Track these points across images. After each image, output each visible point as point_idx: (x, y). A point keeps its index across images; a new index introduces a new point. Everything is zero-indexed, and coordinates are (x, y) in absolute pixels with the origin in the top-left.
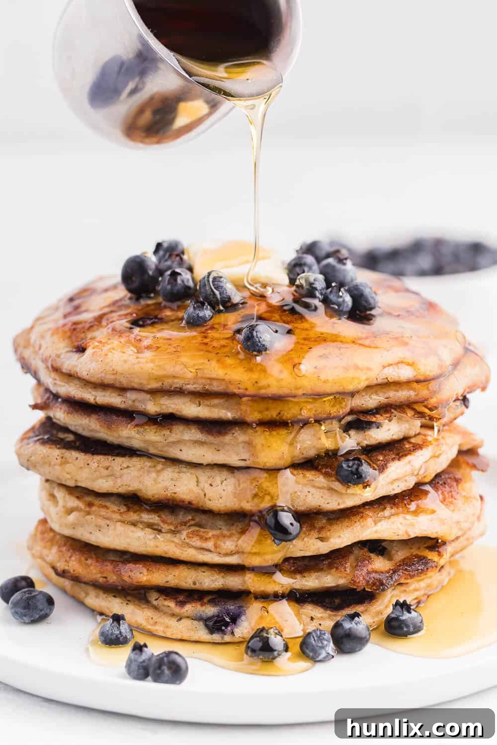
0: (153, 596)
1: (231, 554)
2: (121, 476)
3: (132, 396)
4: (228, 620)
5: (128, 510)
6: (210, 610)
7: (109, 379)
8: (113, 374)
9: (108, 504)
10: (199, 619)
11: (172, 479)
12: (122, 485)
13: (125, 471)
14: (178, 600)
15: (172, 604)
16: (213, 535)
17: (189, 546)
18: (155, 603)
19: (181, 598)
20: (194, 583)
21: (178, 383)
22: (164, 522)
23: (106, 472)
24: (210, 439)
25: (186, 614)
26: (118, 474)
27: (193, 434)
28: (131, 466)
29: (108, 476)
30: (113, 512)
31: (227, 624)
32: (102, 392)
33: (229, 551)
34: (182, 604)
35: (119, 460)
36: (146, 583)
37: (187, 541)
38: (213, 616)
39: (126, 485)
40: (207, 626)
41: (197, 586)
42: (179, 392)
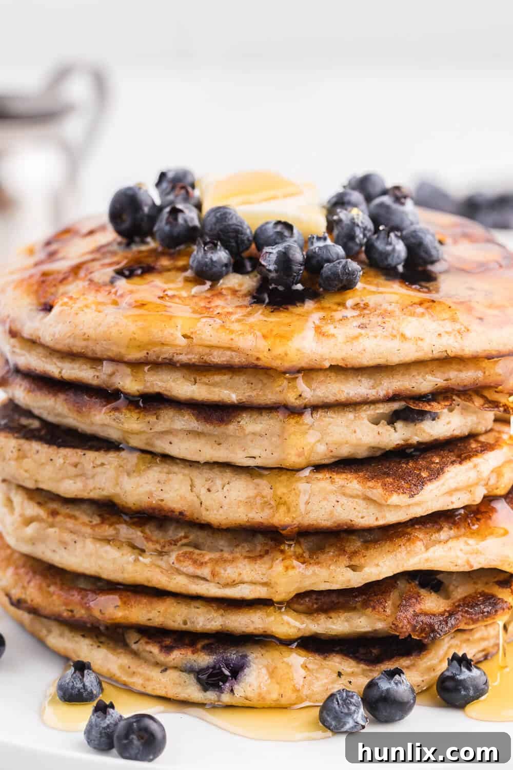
0: (132, 637)
1: (233, 584)
2: (93, 477)
3: (107, 368)
4: (227, 673)
5: (103, 522)
6: (204, 660)
7: (79, 346)
8: (85, 340)
9: (77, 513)
10: (190, 670)
11: (159, 482)
12: (95, 488)
13: (99, 469)
14: (163, 644)
15: (155, 650)
16: (210, 559)
17: (179, 572)
18: (134, 647)
19: (168, 642)
20: (185, 623)
21: (167, 353)
22: (148, 539)
23: (72, 471)
24: (208, 428)
25: (172, 664)
26: (90, 473)
27: (185, 421)
28: (106, 463)
29: (77, 476)
30: (84, 524)
31: (225, 679)
32: (70, 363)
33: (229, 581)
34: (168, 649)
35: (91, 455)
36: (123, 621)
37: (177, 566)
38: (208, 668)
39: (100, 489)
40: (199, 681)
41: (189, 627)
42: (169, 365)
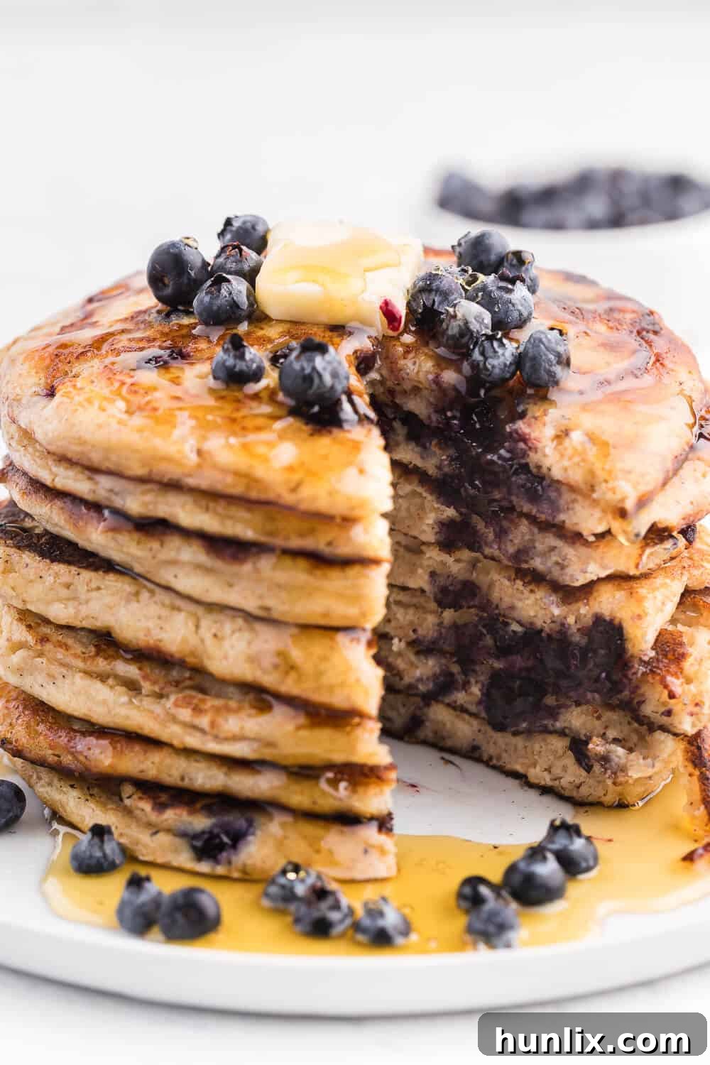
0: (127, 790)
1: (235, 738)
2: (87, 602)
3: (105, 482)
4: (226, 839)
5: (97, 654)
6: (201, 823)
7: (73, 450)
8: (81, 444)
9: (70, 642)
10: (183, 835)
11: (159, 618)
12: (87, 617)
13: (94, 594)
14: (158, 801)
15: (146, 806)
16: (213, 706)
17: (174, 719)
18: (127, 802)
19: (164, 798)
20: (182, 779)
21: (172, 472)
22: (145, 677)
23: (64, 593)
24: (218, 564)
25: (165, 825)
26: (83, 597)
27: (191, 553)
28: (103, 587)
29: (68, 599)
30: (76, 656)
31: (222, 847)
32: (67, 468)
33: (230, 735)
34: (160, 807)
35: (87, 575)
36: (110, 771)
37: (173, 711)
38: (203, 832)
39: (93, 618)
40: (194, 848)
41: (186, 783)
42: (173, 486)
